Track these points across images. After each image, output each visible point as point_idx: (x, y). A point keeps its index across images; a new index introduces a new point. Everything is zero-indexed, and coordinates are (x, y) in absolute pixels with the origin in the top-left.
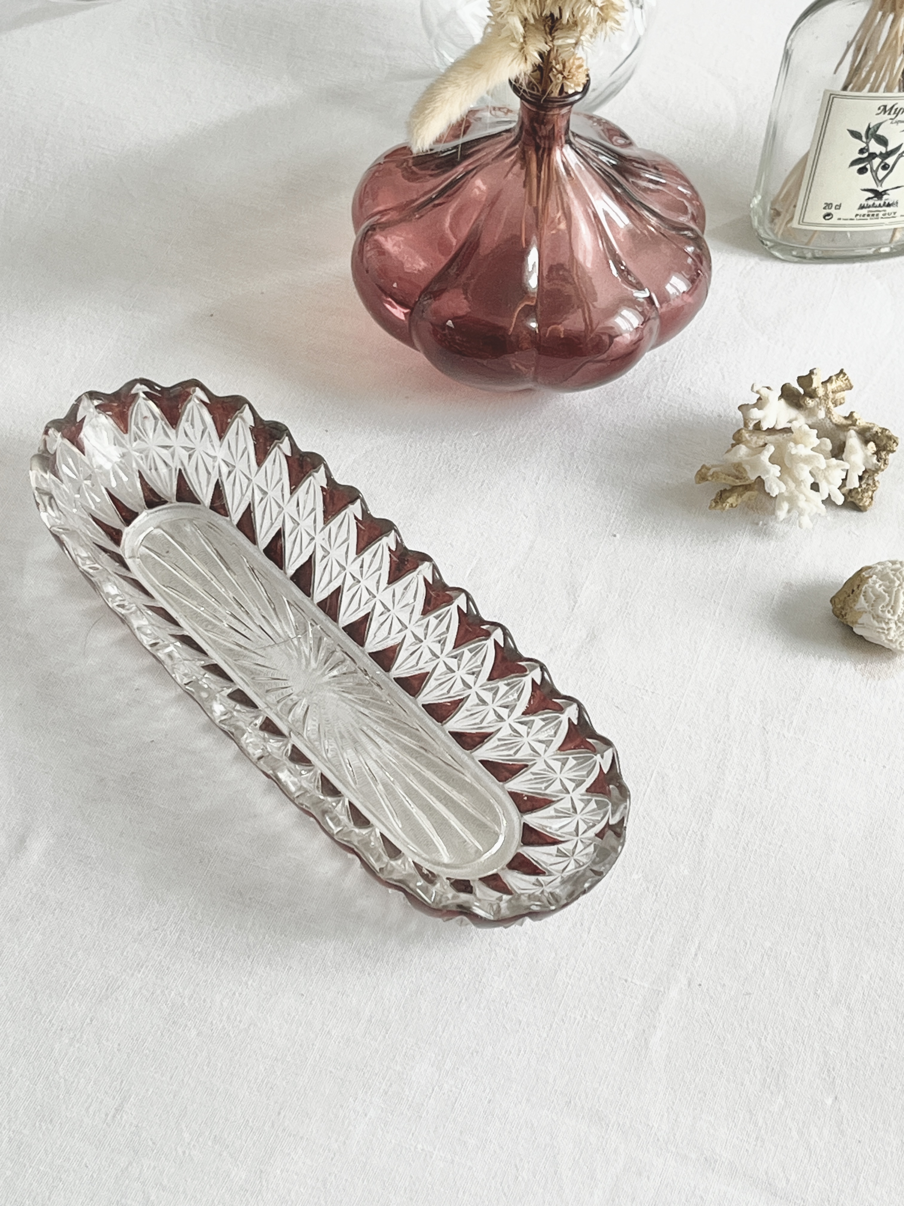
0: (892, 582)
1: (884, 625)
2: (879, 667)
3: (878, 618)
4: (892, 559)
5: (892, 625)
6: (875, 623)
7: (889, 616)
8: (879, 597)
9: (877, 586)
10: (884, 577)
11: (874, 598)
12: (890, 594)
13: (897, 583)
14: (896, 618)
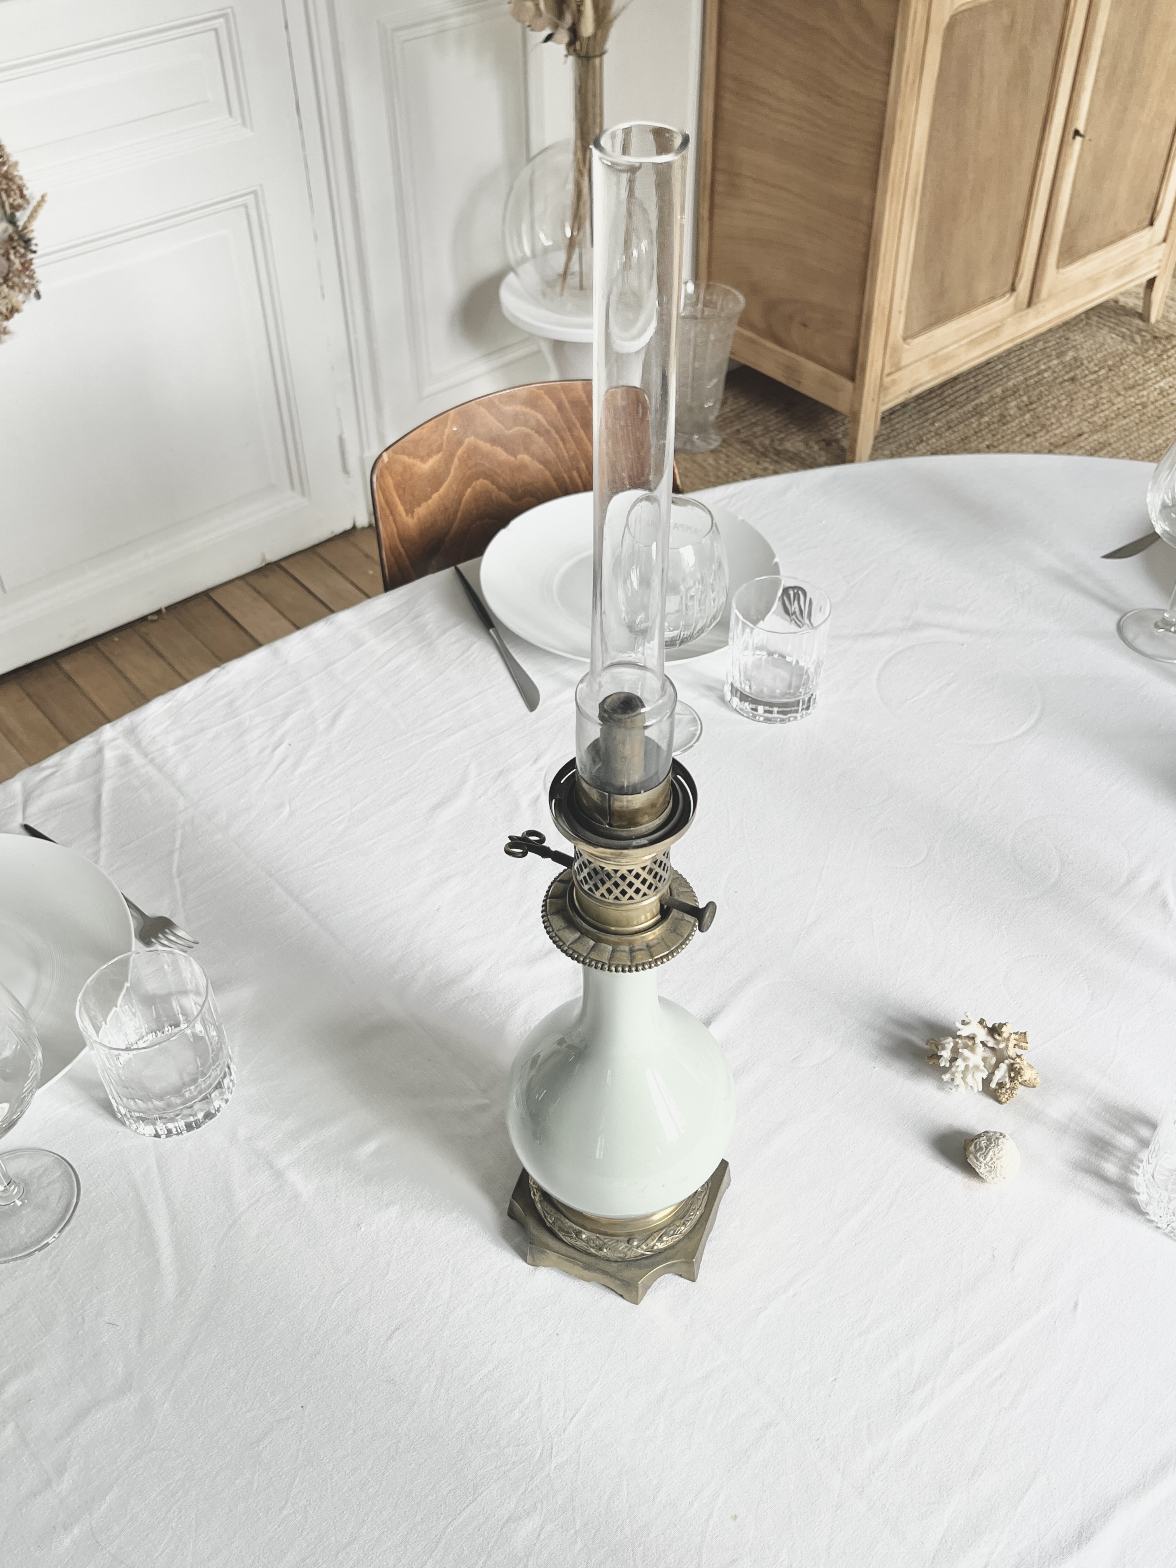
0: (991, 1143)
1: (978, 1163)
2: (973, 1183)
3: (977, 1160)
4: (1002, 1132)
5: (983, 1165)
6: (975, 1161)
7: (981, 1159)
8: (981, 1148)
9: (983, 1142)
10: (989, 1140)
11: (978, 1147)
12: (986, 1148)
13: (992, 1145)
14: (985, 1162)
